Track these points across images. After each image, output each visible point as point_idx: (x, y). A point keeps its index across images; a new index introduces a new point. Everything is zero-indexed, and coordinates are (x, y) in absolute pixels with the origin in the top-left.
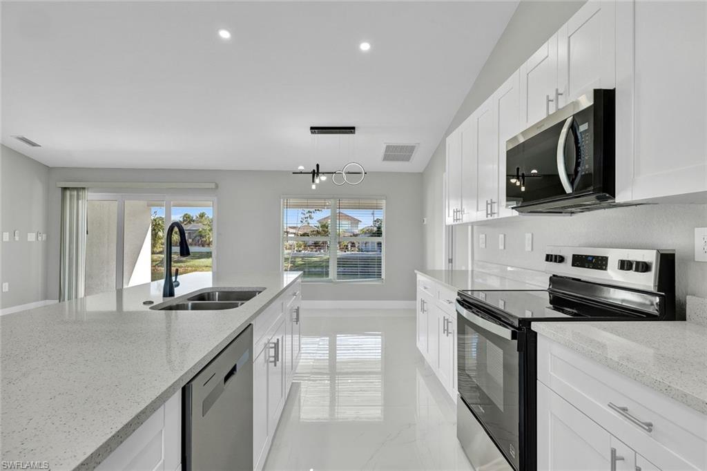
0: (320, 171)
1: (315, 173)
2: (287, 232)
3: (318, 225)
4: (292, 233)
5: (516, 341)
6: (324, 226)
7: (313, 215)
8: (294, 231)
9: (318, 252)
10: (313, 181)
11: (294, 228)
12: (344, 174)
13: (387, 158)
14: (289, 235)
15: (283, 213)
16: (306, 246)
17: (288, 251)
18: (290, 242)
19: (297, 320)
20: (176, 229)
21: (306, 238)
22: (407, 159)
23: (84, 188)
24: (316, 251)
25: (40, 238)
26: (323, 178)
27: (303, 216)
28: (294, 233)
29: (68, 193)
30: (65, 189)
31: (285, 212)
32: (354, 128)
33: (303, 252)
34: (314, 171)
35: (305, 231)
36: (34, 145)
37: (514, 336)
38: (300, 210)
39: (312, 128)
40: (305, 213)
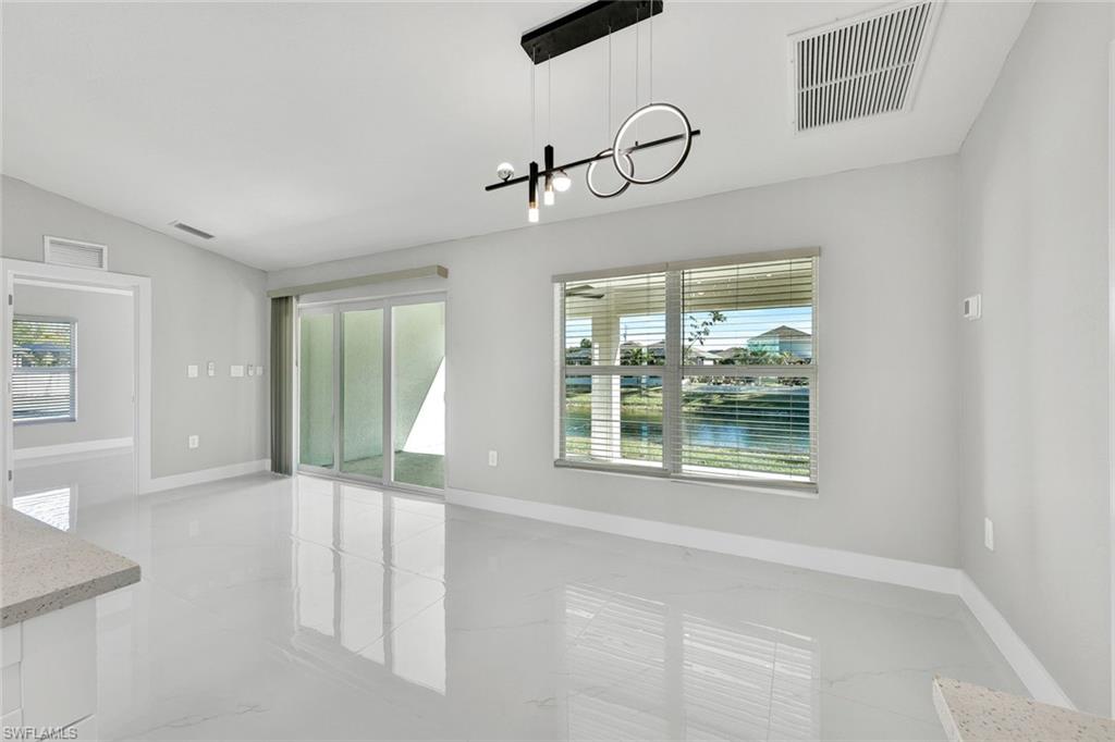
10: (533, 200)
12: (620, 154)
25: (251, 373)
26: (562, 183)
34: (534, 166)
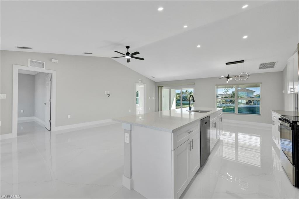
0: (230, 77)
1: (228, 77)
2: (218, 97)
3: (232, 93)
4: (220, 97)
5: (291, 128)
6: (234, 94)
7: (229, 90)
8: (221, 96)
9: (232, 104)
10: (227, 80)
11: (221, 95)
12: (239, 77)
13: (260, 68)
14: (219, 98)
15: (216, 90)
16: (226, 102)
17: (218, 104)
18: (219, 100)
19: (221, 121)
20: (191, 96)
21: (226, 99)
22: (273, 67)
23: (162, 87)
24: (231, 104)
26: (231, 79)
27: (225, 91)
28: (221, 97)
29: (159, 88)
30: (159, 87)
31: (217, 90)
32: (244, 61)
33: (225, 104)
34: (227, 77)
35: (226, 96)
36: (154, 78)
37: (290, 126)
38: (223, 89)
39: (226, 63)
40: (226, 89)
